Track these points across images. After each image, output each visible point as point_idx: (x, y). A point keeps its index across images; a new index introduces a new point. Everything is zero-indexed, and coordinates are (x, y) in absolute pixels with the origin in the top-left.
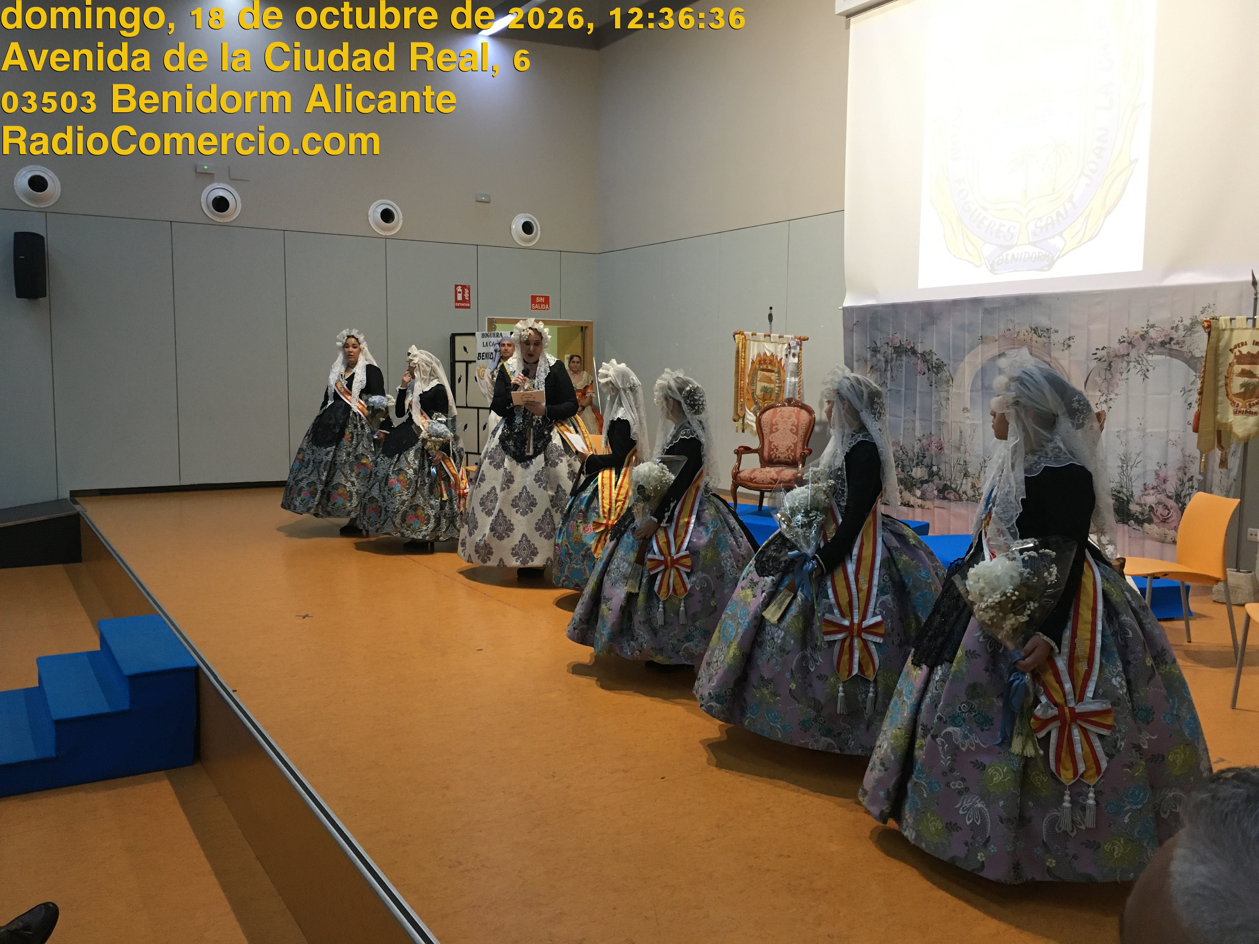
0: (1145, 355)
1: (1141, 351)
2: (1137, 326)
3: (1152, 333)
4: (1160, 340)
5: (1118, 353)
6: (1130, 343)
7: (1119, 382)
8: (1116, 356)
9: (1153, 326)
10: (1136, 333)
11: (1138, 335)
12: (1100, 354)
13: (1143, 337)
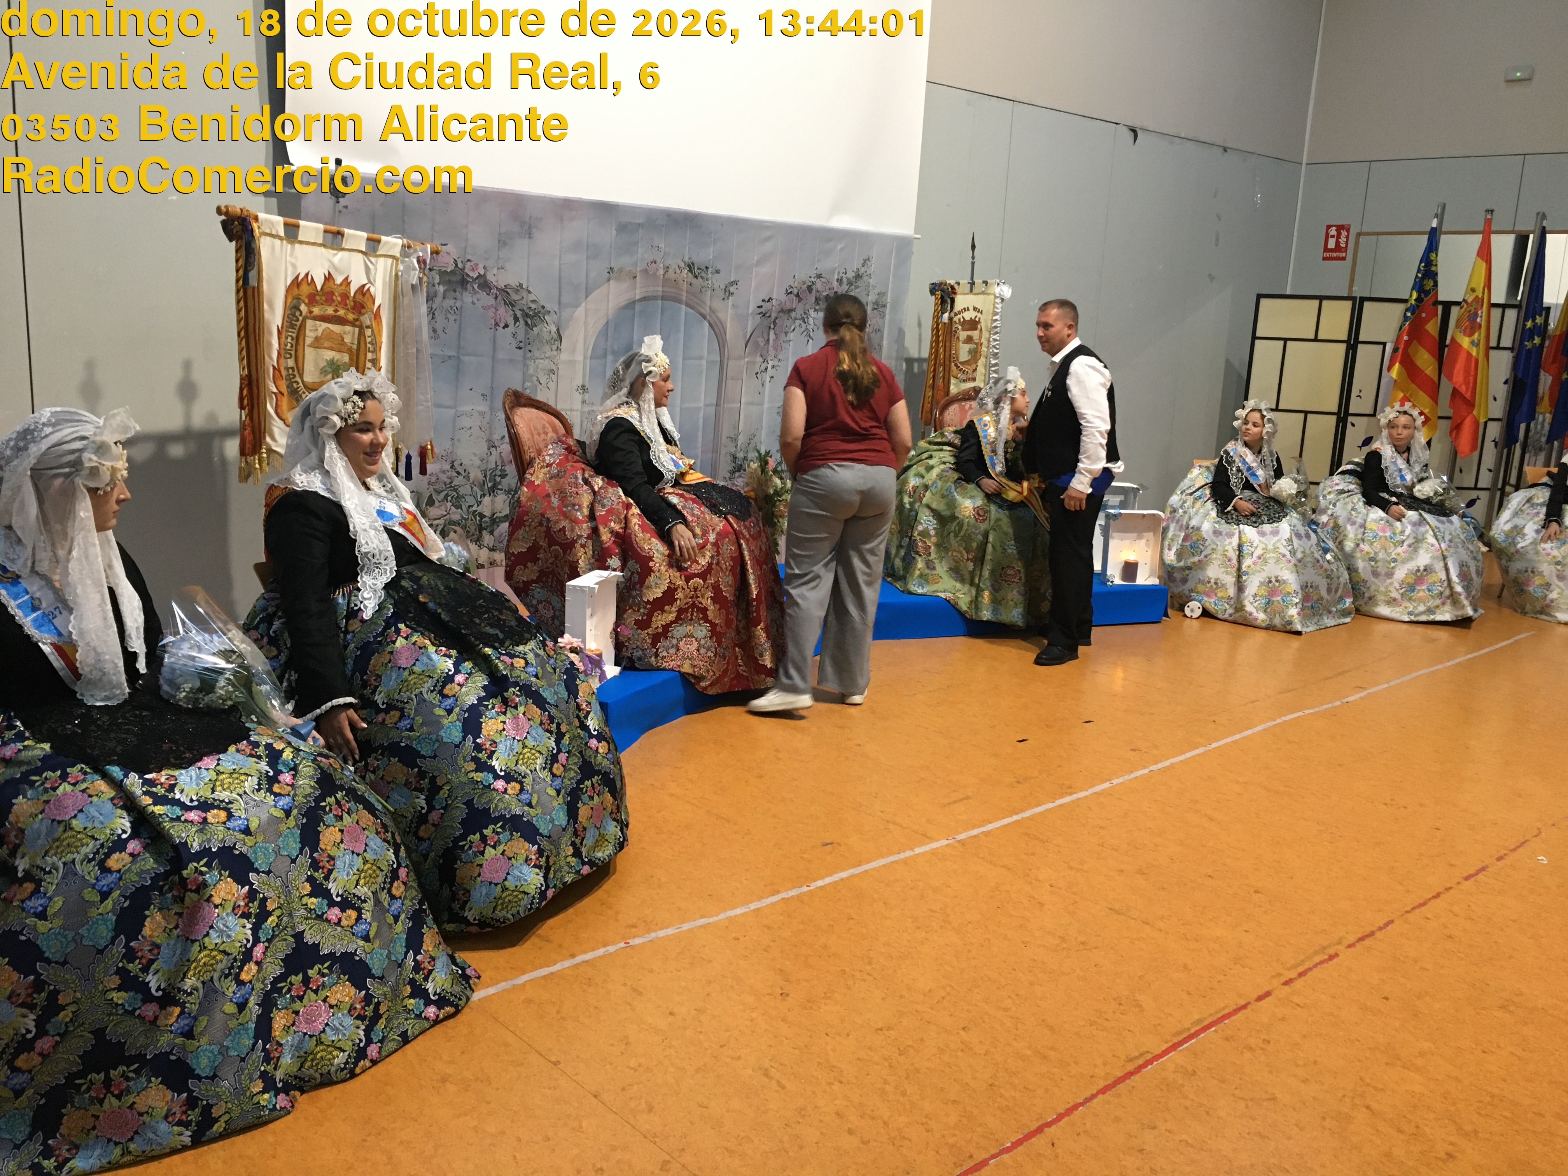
0: (812, 312)
1: (808, 306)
2: (803, 274)
3: (819, 285)
4: (825, 294)
5: (785, 308)
6: (797, 295)
7: (784, 345)
8: (782, 311)
9: (819, 276)
10: (804, 283)
11: (805, 287)
12: (766, 306)
13: (810, 289)
